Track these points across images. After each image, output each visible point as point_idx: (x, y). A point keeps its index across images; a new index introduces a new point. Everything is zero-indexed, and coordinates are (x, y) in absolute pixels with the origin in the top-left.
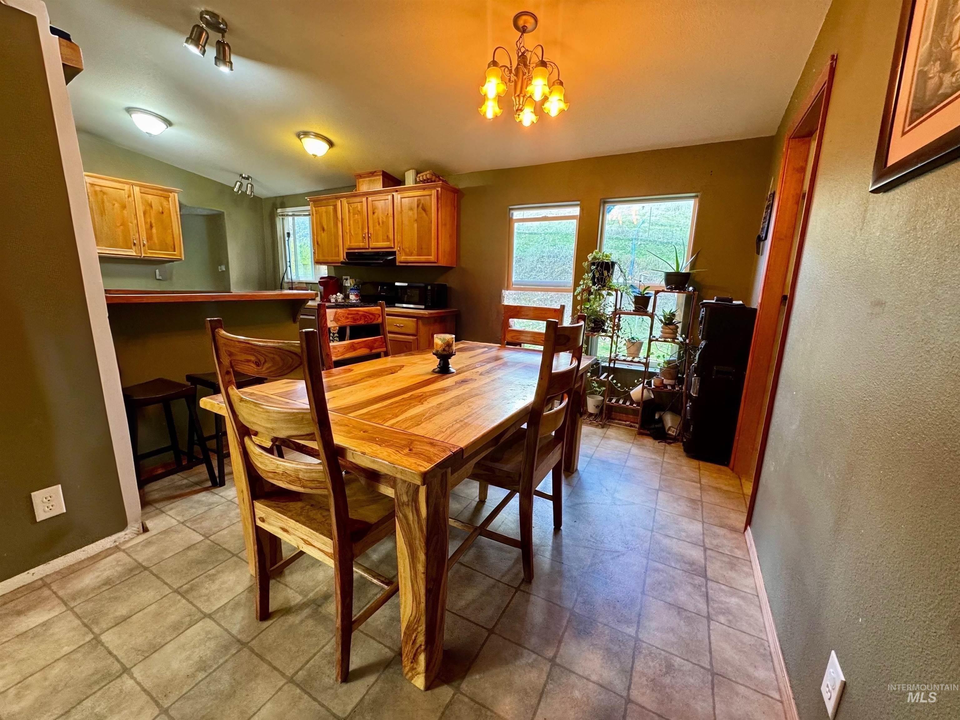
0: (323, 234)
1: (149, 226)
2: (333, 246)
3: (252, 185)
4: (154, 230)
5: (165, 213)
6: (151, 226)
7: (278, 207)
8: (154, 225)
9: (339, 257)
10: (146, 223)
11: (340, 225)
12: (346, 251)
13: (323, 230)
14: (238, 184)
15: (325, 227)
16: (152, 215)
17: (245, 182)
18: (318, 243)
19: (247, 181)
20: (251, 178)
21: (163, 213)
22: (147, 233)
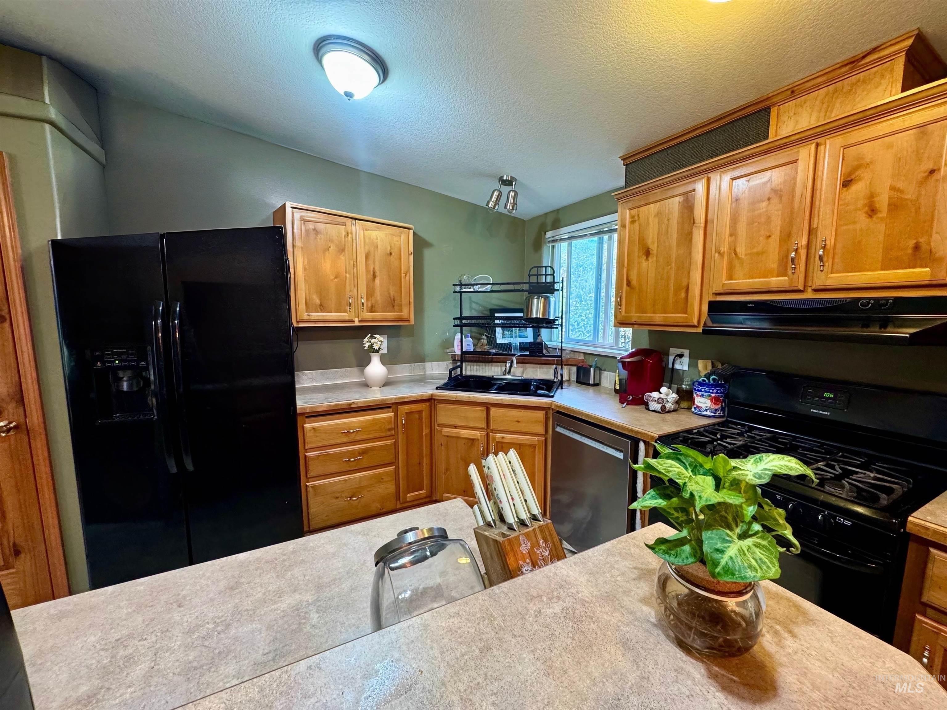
0: (644, 264)
1: (371, 276)
2: (672, 287)
3: (516, 193)
4: (377, 281)
5: (393, 254)
6: (374, 276)
7: (549, 228)
8: (378, 273)
9: (685, 311)
10: (367, 271)
11: (698, 237)
12: (708, 298)
13: (648, 253)
14: (496, 193)
15: (654, 248)
16: (377, 258)
17: (505, 189)
18: (629, 283)
19: (509, 188)
20: (516, 180)
21: (391, 254)
22: (368, 286)
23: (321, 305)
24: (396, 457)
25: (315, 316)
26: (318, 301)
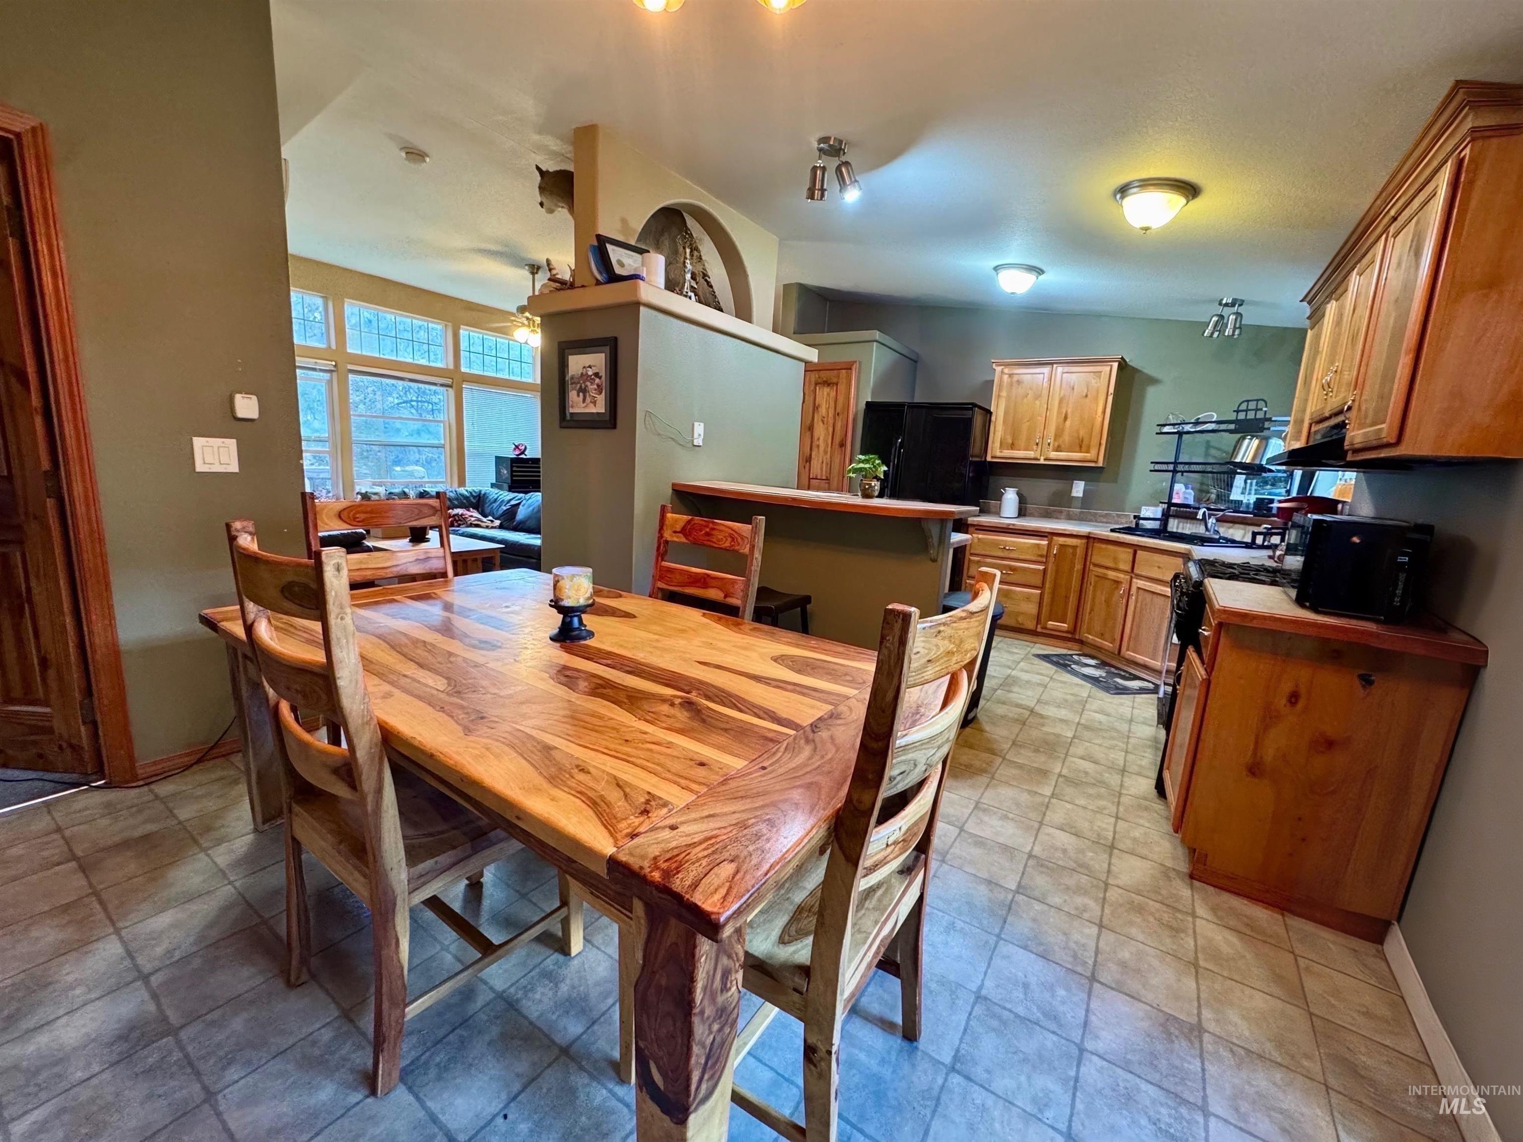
1: (1062, 418)
6: (1066, 418)
8: (1070, 415)
12: (1310, 429)
14: (1214, 319)
16: (1072, 401)
17: (1227, 312)
20: (1241, 302)
22: (1057, 428)
23: (1013, 444)
24: (1043, 583)
25: (1007, 453)
26: (1010, 441)
